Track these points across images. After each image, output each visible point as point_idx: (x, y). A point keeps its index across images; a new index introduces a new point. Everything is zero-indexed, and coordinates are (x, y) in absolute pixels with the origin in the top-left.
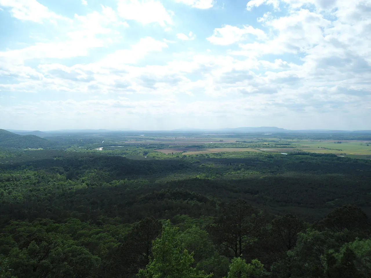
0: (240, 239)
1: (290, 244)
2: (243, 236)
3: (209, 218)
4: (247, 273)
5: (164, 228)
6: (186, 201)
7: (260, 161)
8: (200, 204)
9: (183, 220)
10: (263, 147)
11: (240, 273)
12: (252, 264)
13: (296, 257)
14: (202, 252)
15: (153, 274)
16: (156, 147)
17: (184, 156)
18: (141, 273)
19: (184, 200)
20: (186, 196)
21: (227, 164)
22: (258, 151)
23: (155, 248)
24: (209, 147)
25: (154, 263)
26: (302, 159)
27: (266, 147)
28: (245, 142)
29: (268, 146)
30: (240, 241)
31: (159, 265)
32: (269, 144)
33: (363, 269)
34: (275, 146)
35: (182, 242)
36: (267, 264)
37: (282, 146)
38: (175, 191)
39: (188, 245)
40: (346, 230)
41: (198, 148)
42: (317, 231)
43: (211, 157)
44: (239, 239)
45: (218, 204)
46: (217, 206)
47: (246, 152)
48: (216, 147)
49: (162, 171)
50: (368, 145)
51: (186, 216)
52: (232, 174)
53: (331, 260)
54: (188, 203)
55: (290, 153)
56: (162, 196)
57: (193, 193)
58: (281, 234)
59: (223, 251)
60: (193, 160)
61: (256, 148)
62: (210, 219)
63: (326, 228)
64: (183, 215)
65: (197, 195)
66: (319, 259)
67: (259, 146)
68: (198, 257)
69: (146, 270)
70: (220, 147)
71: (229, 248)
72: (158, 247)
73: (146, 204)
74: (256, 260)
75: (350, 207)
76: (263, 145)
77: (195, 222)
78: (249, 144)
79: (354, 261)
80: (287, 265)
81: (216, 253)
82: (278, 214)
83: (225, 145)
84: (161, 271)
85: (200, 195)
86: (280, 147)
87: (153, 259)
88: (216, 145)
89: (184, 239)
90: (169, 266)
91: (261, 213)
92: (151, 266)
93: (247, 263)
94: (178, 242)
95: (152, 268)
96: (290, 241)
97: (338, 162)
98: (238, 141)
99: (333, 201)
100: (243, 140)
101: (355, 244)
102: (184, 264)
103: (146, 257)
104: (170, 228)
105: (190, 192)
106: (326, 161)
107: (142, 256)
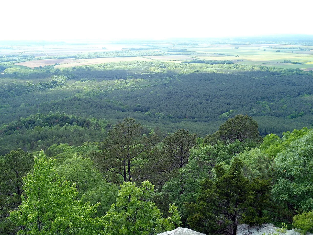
0: (129, 163)
1: (182, 162)
2: (132, 159)
3: (93, 144)
4: (137, 196)
5: (36, 161)
6: (63, 127)
7: (151, 72)
8: (81, 129)
9: (62, 150)
10: (155, 55)
11: (130, 197)
12: (142, 186)
13: (189, 174)
14: (86, 182)
15: (29, 213)
16: (16, 60)
17: (56, 70)
18: (12, 215)
19: (62, 126)
20: (63, 121)
21: (112, 78)
22: (148, 61)
23: (27, 185)
24: (89, 57)
25: (28, 202)
26: (197, 67)
27: (158, 55)
28: (133, 49)
29: (159, 53)
30: (129, 165)
31: (35, 202)
32: (161, 52)
33: (250, 176)
34: (168, 54)
35: (61, 174)
36: (158, 184)
37: (175, 53)
38: (48, 116)
39: (69, 177)
40: (237, 141)
41: (75, 58)
42: (209, 145)
43: (92, 70)
44: (127, 163)
45: (103, 127)
46: (102, 129)
47: (135, 62)
48: (98, 57)
49: (28, 91)
50: (265, 50)
51: (65, 145)
52: (118, 89)
53: (220, 171)
54: (66, 129)
55: (184, 61)
56: (32, 124)
57: (71, 116)
58: (173, 152)
59: (110, 178)
60: (69, 75)
61: (146, 56)
62: (95, 145)
63: (218, 141)
64: (61, 144)
65: (78, 118)
66: (210, 173)
67: (149, 55)
68: (82, 188)
69: (18, 212)
70: (102, 56)
71: (118, 174)
72: (31, 183)
73: (11, 135)
74: (147, 182)
75: (242, 117)
76: (155, 52)
77: (77, 150)
78: (137, 52)
79: (242, 170)
80: (179, 183)
81: (104, 181)
82: (171, 132)
83: (109, 54)
84: (38, 209)
85: (81, 118)
86: (173, 54)
87: (26, 197)
88: (98, 54)
89: (63, 171)
90: (47, 202)
91: (152, 132)
92: (25, 206)
93: (137, 186)
94: (56, 174)
95: (26, 207)
96: (182, 158)
97: (234, 69)
98: (125, 49)
99: (227, 113)
100: (131, 48)
101: (244, 154)
102: (66, 198)
103: (18, 197)
104: (44, 160)
105: (68, 116)
106: (222, 69)
107: (12, 196)
